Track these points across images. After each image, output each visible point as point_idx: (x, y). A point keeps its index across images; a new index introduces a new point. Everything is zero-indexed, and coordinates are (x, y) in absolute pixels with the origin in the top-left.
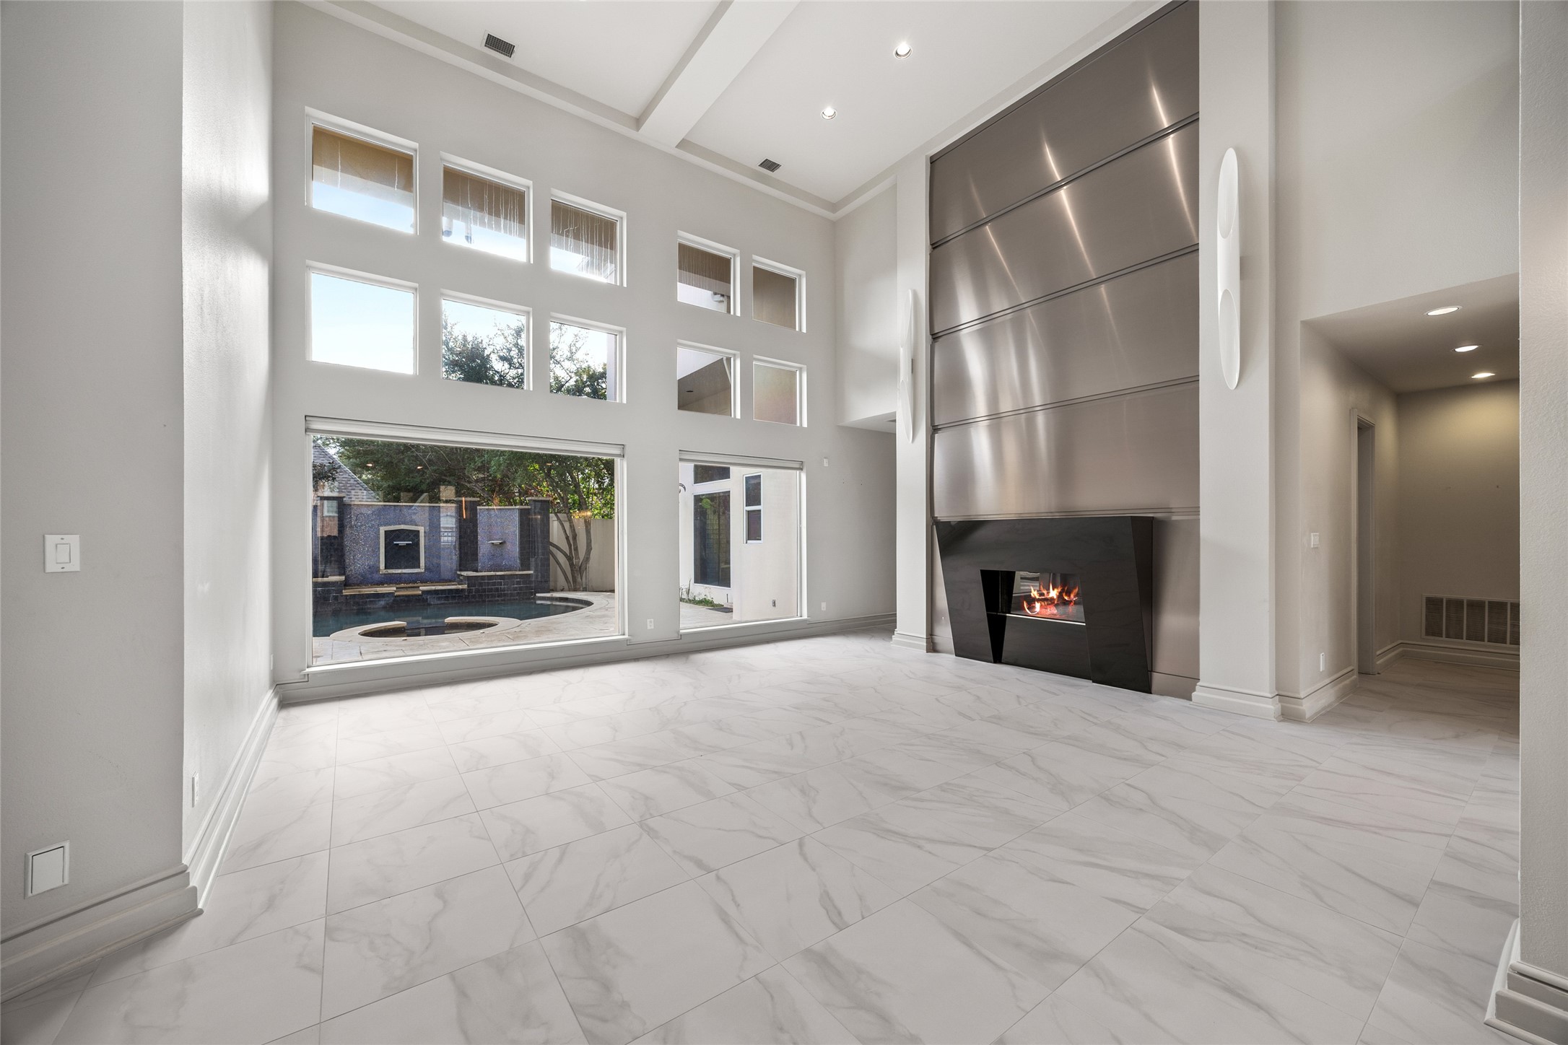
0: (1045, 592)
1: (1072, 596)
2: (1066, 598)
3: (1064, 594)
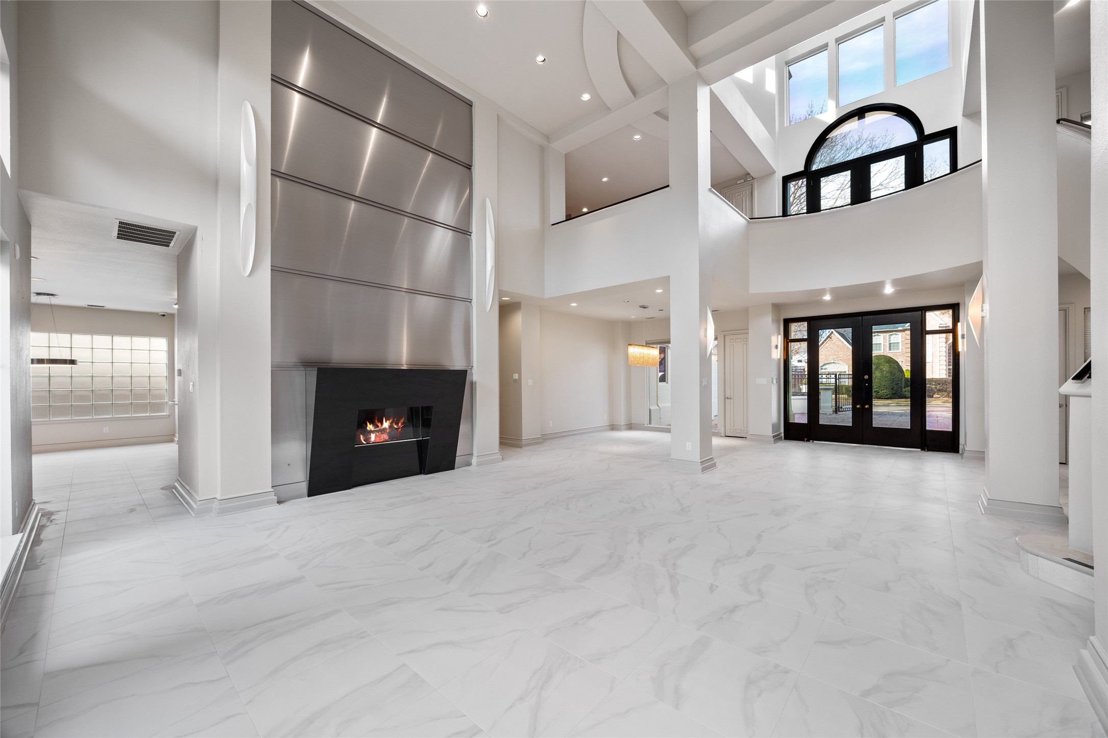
0: (379, 425)
1: (400, 424)
2: (396, 426)
3: (394, 424)
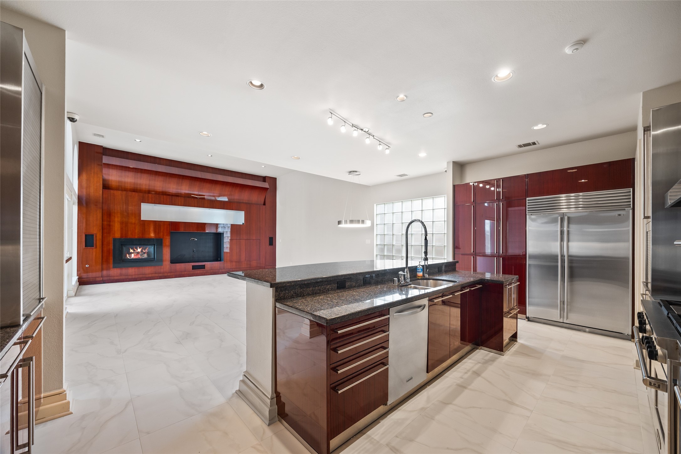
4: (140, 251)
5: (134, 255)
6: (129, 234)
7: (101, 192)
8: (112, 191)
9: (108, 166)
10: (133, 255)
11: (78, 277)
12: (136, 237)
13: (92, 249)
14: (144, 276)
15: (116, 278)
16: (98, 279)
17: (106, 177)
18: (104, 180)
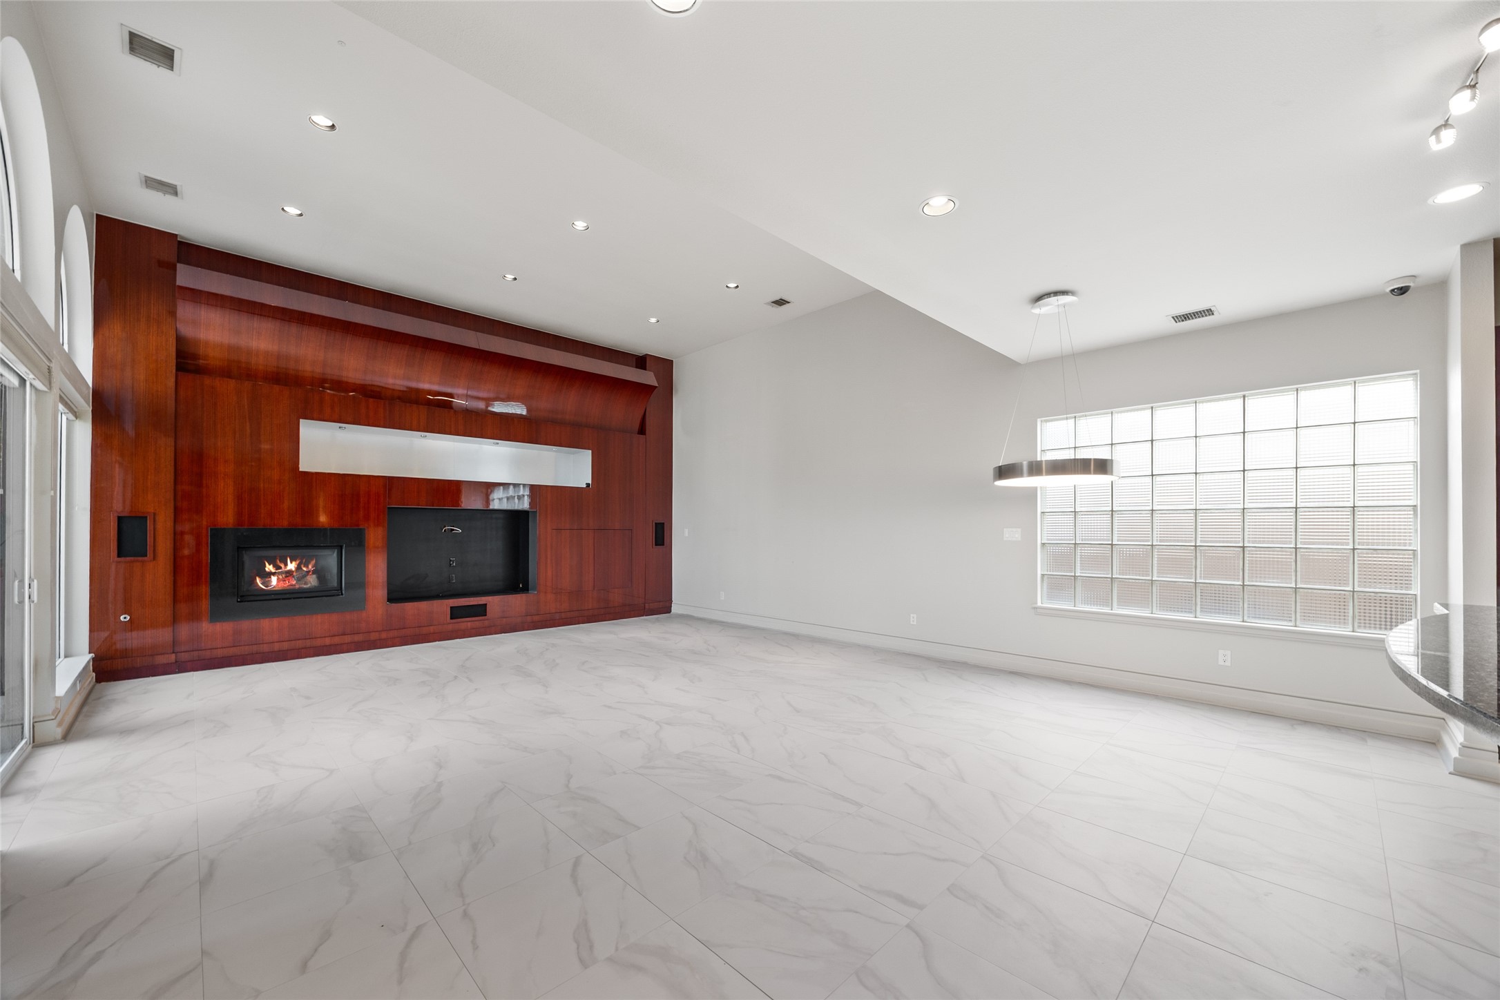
4: (294, 569)
5: (278, 579)
6: (262, 516)
7: (171, 382)
8: (207, 381)
9: (196, 296)
10: (274, 580)
11: (92, 655)
12: (285, 523)
13: (143, 562)
14: (308, 643)
15: (219, 653)
16: (161, 660)
17: (187, 331)
18: (180, 340)
